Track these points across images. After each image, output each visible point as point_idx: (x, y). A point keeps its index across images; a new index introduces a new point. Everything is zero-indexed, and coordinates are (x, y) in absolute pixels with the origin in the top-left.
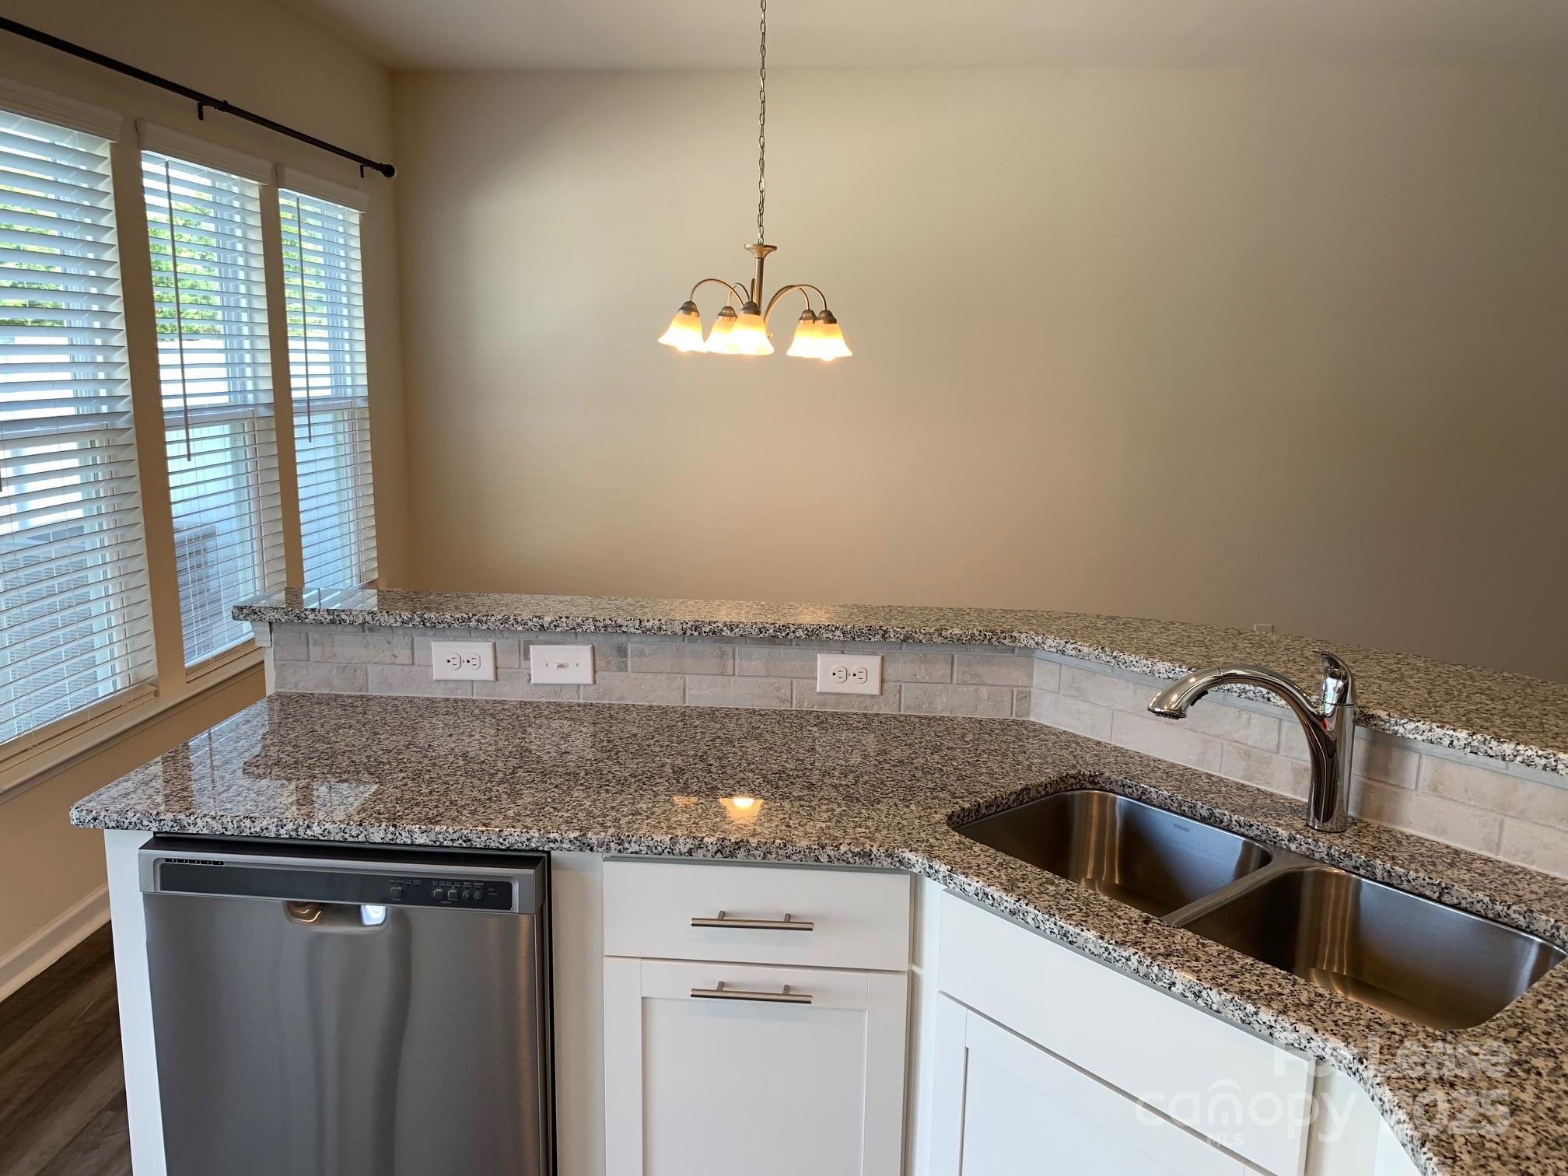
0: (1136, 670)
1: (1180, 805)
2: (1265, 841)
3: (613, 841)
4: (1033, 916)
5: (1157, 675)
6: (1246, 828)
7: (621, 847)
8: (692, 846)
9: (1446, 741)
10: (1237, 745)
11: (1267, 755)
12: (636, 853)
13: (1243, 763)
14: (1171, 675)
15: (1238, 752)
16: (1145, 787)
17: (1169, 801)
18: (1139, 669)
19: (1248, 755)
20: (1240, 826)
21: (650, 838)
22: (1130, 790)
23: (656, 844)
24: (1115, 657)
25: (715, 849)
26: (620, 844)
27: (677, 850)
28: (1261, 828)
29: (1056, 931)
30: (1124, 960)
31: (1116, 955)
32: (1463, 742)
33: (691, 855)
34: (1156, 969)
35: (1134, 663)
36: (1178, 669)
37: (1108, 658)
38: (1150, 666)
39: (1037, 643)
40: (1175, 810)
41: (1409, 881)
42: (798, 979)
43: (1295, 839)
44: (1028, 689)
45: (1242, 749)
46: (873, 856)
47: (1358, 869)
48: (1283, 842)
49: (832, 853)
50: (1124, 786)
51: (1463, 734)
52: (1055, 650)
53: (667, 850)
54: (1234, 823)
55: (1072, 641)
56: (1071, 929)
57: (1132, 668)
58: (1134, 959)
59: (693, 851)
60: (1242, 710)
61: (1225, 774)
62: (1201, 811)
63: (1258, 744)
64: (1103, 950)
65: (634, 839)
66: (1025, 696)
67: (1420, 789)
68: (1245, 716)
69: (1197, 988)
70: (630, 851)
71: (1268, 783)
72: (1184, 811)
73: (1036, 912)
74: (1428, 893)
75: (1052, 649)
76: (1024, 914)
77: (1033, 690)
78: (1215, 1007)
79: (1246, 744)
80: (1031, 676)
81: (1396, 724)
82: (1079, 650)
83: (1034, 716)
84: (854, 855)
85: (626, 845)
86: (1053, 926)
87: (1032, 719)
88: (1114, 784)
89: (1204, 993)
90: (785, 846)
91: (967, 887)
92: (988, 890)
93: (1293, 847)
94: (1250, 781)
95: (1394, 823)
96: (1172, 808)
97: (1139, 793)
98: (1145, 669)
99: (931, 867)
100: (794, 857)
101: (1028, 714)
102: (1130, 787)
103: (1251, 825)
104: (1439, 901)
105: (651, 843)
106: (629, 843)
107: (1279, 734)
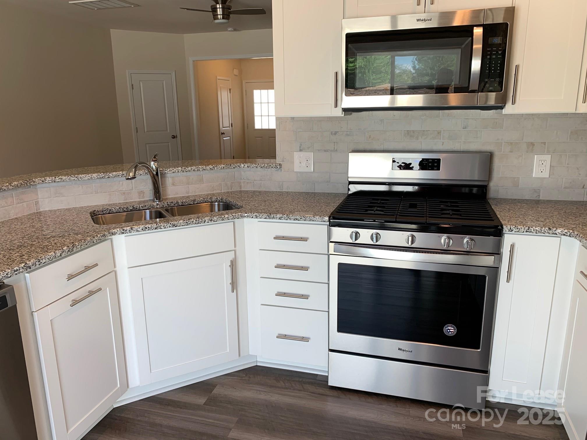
0: (85, 179)
1: (123, 209)
2: (150, 208)
3: (37, 261)
4: (163, 226)
5: (93, 178)
6: (144, 207)
7: (40, 263)
8: (61, 253)
9: (177, 171)
10: (120, 192)
11: (130, 191)
12: (45, 263)
13: (123, 196)
14: (98, 177)
15: (121, 194)
16: (110, 208)
17: (119, 210)
18: (87, 178)
19: (124, 193)
20: (143, 207)
21: (48, 255)
22: (105, 212)
23: (50, 256)
24: (77, 177)
25: (68, 250)
26: (39, 262)
27: (57, 256)
28: (148, 205)
29: (171, 226)
30: (192, 223)
31: (189, 222)
32: (180, 170)
33: (61, 256)
34: (200, 220)
35: (84, 177)
36: (100, 174)
37: (74, 178)
38: (90, 176)
39: (43, 181)
40: (122, 211)
41: (187, 202)
42: (92, 287)
43: (158, 204)
44: (37, 200)
45: (122, 192)
46: (106, 235)
47: (175, 205)
48: (155, 207)
49: (96, 238)
50: (103, 211)
51: (180, 168)
52: (51, 181)
53: (54, 257)
54: (141, 207)
55: (57, 177)
56: (176, 223)
57: (84, 179)
58: (194, 221)
59: (61, 254)
60: (120, 181)
61: (118, 201)
62: (130, 208)
63: (127, 189)
64: (186, 223)
65: (43, 258)
66: (37, 203)
67: (170, 186)
68: (121, 183)
69: (211, 219)
70: (43, 263)
71: (131, 199)
72: (125, 210)
73: (164, 224)
74: (191, 203)
75: (50, 182)
76: (160, 227)
77: (39, 200)
78: (216, 221)
79: (123, 191)
80: (37, 195)
81: (165, 170)
82: (62, 179)
83: (42, 209)
84: (102, 236)
85: (41, 261)
86: (170, 225)
87: (41, 210)
88: (99, 212)
89: (213, 219)
90: (85, 241)
91: (138, 229)
92: (146, 226)
93: (158, 207)
94: (126, 200)
95: (166, 196)
96: (120, 211)
97: (109, 211)
98: (89, 178)
99: (124, 230)
100: (88, 244)
101: (39, 209)
102: (105, 211)
103: (146, 206)
104: (194, 204)
105: (49, 257)
106: (42, 260)
107: (132, 183)
